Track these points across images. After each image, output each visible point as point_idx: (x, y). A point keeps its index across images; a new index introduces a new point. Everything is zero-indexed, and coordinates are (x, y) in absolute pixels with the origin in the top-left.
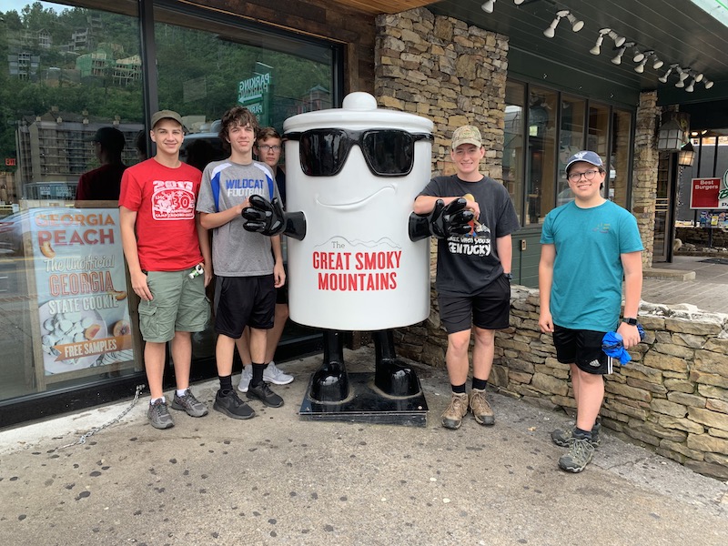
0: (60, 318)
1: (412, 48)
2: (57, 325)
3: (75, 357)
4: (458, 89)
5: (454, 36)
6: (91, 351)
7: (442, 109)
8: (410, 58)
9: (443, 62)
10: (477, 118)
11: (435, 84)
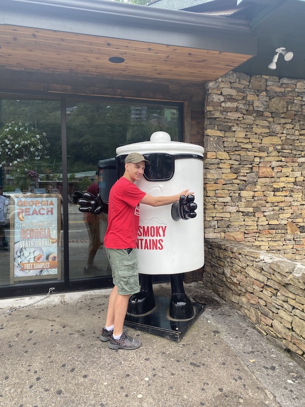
0: (24, 250)
1: (230, 99)
2: (22, 253)
3: (29, 270)
4: (271, 119)
5: (267, 86)
6: (37, 267)
7: (256, 134)
8: (229, 104)
9: (256, 104)
10: (288, 137)
11: (250, 119)
